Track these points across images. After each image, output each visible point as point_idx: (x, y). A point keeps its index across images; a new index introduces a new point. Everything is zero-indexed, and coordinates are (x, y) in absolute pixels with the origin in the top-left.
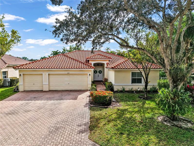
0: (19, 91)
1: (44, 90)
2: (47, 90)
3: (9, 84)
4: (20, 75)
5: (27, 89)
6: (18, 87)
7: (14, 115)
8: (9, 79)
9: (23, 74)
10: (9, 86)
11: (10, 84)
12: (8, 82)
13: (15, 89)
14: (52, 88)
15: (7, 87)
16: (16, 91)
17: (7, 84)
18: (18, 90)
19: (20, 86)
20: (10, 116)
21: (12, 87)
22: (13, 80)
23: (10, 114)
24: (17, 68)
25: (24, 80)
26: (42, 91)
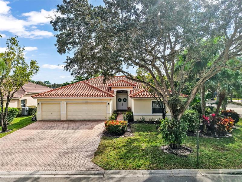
0: (37, 121)
1: (61, 120)
2: (65, 119)
3: (27, 113)
4: (39, 104)
5: (45, 118)
6: (36, 116)
7: (30, 142)
8: (28, 108)
9: (42, 103)
10: (27, 115)
11: (29, 113)
12: (27, 111)
13: (33, 118)
14: (69, 118)
15: (25, 116)
16: (34, 120)
17: (26, 113)
18: (36, 119)
19: (38, 115)
20: (27, 142)
21: (30, 116)
22: (31, 108)
23: (27, 141)
24: (35, 97)
25: (42, 109)
26: (59, 121)
